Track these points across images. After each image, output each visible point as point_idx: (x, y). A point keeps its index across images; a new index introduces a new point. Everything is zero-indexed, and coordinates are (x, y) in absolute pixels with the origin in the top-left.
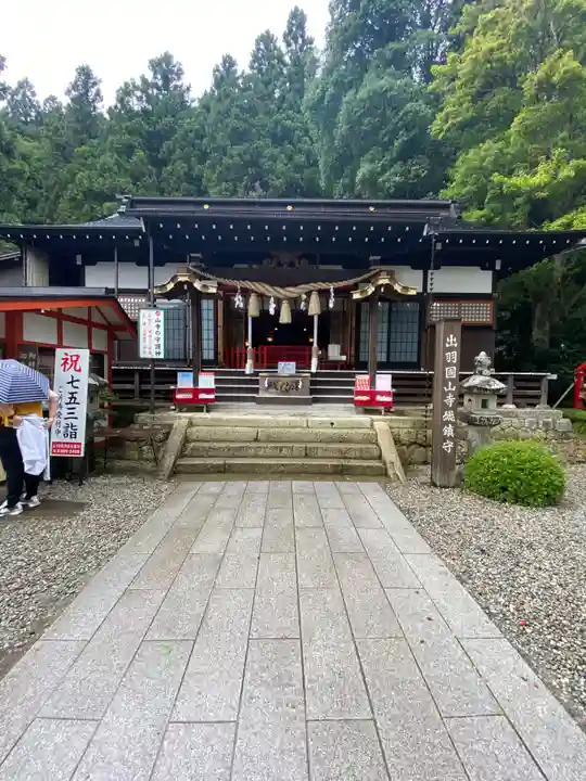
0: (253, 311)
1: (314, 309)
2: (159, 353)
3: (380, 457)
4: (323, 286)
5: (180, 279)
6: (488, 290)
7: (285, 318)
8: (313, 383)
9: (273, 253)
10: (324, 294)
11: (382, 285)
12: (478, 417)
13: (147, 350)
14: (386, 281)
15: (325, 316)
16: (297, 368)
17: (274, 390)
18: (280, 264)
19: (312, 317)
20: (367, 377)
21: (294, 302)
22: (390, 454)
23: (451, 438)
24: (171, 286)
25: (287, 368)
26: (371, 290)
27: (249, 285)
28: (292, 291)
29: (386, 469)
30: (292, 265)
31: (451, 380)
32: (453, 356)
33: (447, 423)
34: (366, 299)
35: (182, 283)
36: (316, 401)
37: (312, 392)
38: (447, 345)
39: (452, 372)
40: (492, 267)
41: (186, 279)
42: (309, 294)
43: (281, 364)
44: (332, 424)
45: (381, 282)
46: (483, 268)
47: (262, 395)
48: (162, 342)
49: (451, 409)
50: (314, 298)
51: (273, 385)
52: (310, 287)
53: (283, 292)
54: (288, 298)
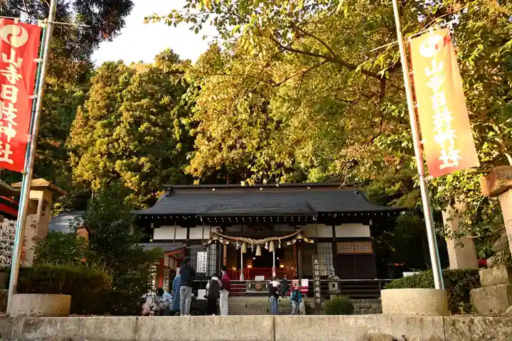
0: (243, 250)
1: (272, 249)
2: (204, 270)
4: (276, 238)
5: (214, 239)
6: (368, 235)
7: (258, 253)
10: (276, 242)
13: (200, 269)
14: (302, 237)
16: (265, 278)
17: (253, 289)
19: (272, 252)
20: (298, 280)
21: (262, 246)
23: (319, 298)
24: (210, 242)
26: (294, 241)
27: (241, 239)
28: (261, 241)
33: (317, 292)
35: (214, 241)
41: (216, 239)
42: (269, 242)
43: (257, 277)
45: (299, 238)
46: (364, 224)
47: (248, 292)
48: (205, 266)
49: (318, 287)
50: (272, 244)
51: (253, 287)
52: (269, 239)
53: (257, 242)
54: (260, 245)
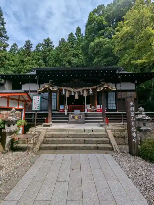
0: (67, 96)
1: (85, 94)
2: (38, 109)
3: (110, 143)
5: (46, 87)
6: (134, 89)
7: (77, 97)
8: (86, 116)
9: (73, 79)
10: (88, 90)
11: (105, 87)
12: (143, 129)
13: (35, 108)
14: (106, 86)
15: (88, 96)
16: (80, 112)
17: (74, 119)
18: (75, 82)
19: (85, 97)
21: (79, 93)
22: (114, 142)
23: (135, 138)
24: (43, 89)
25: (77, 112)
26: (102, 89)
27: (66, 88)
28: (78, 90)
29: (113, 148)
30: (78, 82)
31: (132, 116)
32: (132, 109)
33: (133, 132)
34: (101, 91)
36: (86, 122)
37: (86, 119)
38: (130, 105)
39: (133, 114)
40: (134, 82)
41: (48, 87)
42: (83, 91)
43: (75, 111)
44: (93, 131)
46: (132, 83)
47: (70, 121)
48: (39, 105)
49: (134, 127)
50: (85, 91)
51: (73, 118)
52: (83, 88)
53: (76, 90)
54: (77, 92)
